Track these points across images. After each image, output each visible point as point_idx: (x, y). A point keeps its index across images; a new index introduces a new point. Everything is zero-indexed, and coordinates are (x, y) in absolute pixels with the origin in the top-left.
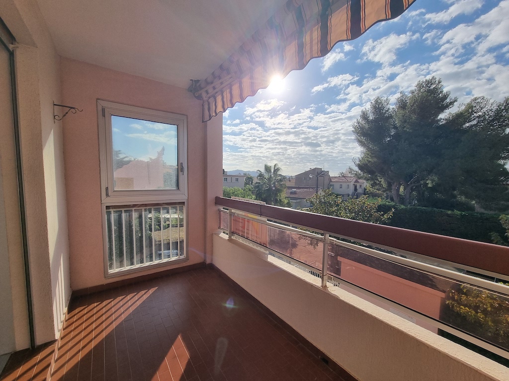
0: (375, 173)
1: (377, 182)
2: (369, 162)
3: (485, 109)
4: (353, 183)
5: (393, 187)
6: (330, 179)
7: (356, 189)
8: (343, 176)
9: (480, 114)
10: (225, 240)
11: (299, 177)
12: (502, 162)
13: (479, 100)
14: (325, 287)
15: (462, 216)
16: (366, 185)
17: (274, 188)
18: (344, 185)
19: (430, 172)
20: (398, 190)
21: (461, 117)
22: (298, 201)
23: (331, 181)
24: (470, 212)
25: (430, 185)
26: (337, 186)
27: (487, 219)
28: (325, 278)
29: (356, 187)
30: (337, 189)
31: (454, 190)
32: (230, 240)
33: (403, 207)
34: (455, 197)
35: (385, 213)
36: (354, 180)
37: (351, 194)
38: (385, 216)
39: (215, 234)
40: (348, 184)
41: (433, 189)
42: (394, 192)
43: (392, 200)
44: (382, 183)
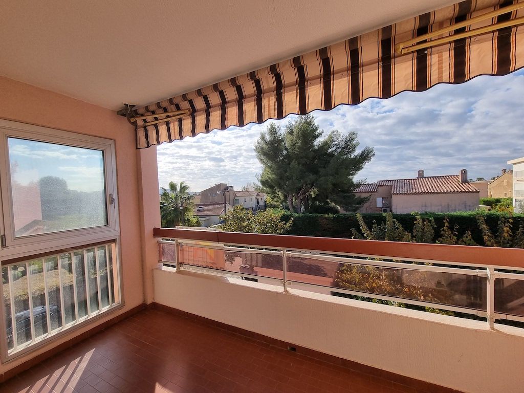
0: (274, 187)
1: (276, 195)
2: (270, 178)
3: (339, 140)
4: (255, 197)
5: (288, 199)
6: (235, 194)
7: (258, 202)
8: (246, 191)
9: (337, 143)
10: (173, 273)
11: (204, 194)
12: (351, 177)
13: (335, 133)
14: (286, 291)
15: (334, 218)
16: (267, 198)
17: (181, 208)
18: (248, 199)
19: (312, 185)
20: (292, 201)
21: (326, 145)
22: (207, 218)
23: (236, 196)
24: (337, 214)
25: (313, 196)
26: (241, 200)
27: (348, 218)
28: (286, 284)
29: (258, 200)
30: (242, 203)
31: (327, 199)
32: (179, 272)
33: (297, 215)
34: (328, 203)
35: (286, 222)
36: (256, 194)
37: (254, 207)
38: (287, 225)
39: (156, 269)
40: (251, 197)
41: (315, 199)
42: (289, 203)
43: (288, 209)
44: (279, 196)
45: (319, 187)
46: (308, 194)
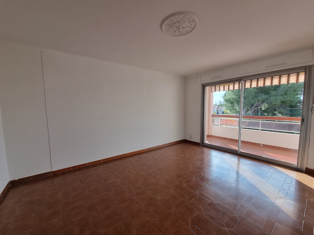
0: (234, 103)
4: (216, 109)
25: (263, 109)
44: (236, 108)
45: (269, 104)
46: (259, 107)
